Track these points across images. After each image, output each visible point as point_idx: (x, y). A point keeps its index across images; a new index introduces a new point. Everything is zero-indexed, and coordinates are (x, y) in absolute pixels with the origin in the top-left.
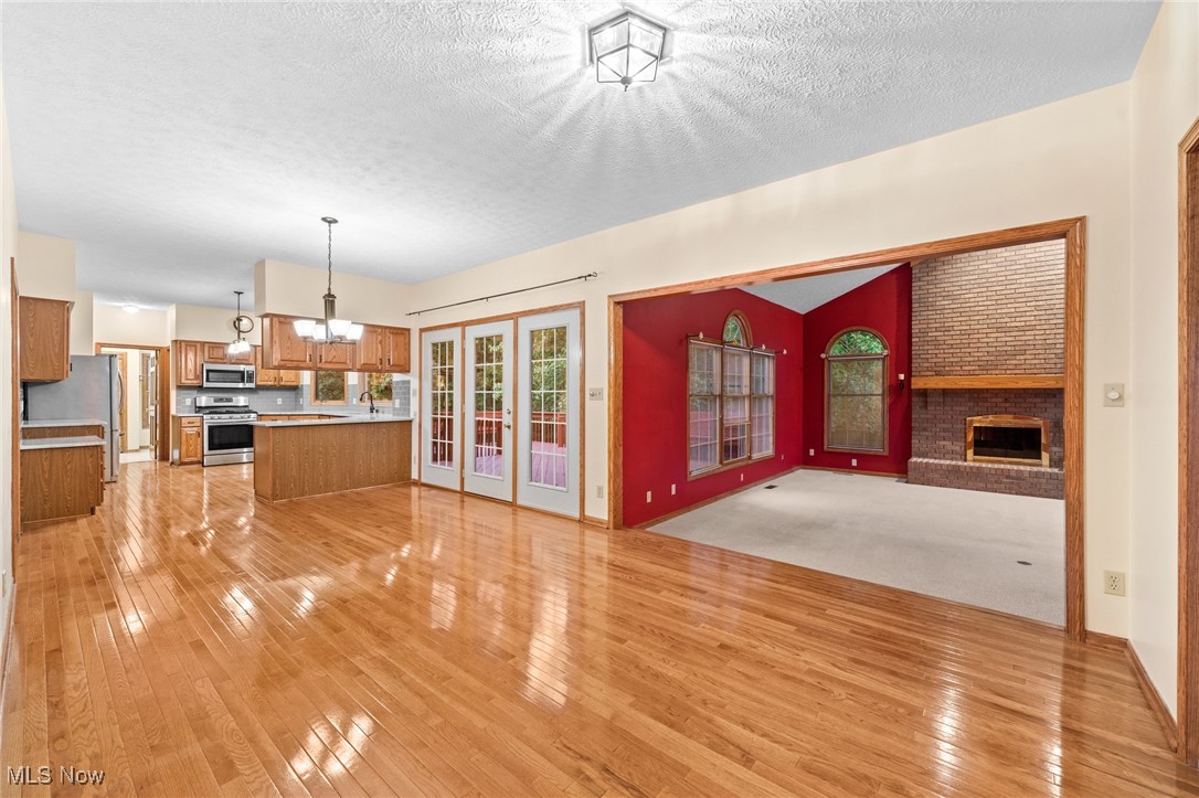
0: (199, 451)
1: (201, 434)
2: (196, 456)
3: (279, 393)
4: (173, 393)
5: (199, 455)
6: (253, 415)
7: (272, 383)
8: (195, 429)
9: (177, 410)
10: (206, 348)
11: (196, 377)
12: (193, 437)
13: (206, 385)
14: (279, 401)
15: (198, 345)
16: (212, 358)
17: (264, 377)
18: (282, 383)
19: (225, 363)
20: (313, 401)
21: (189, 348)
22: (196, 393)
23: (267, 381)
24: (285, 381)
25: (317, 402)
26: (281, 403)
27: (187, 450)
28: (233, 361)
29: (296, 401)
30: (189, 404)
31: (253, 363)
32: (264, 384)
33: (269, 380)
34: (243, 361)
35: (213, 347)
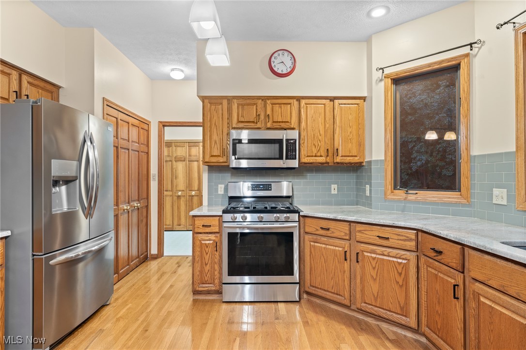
0: (218, 274)
2: (213, 283)
3: (332, 176)
4: (205, 176)
5: (217, 282)
6: (295, 217)
7: (321, 160)
8: (212, 237)
9: (210, 201)
11: (224, 153)
12: (209, 250)
13: (234, 163)
14: (334, 189)
15: (225, 102)
16: (242, 122)
17: (311, 150)
18: (338, 159)
19: (259, 128)
20: (389, 191)
21: (213, 107)
22: (232, 175)
23: (315, 156)
24: (342, 156)
25: (400, 193)
26: (336, 192)
27: (201, 272)
28: (269, 125)
29: (358, 190)
30: (222, 193)
31: (296, 126)
32: (311, 161)
33: (319, 154)
34: (283, 125)
35: (243, 105)
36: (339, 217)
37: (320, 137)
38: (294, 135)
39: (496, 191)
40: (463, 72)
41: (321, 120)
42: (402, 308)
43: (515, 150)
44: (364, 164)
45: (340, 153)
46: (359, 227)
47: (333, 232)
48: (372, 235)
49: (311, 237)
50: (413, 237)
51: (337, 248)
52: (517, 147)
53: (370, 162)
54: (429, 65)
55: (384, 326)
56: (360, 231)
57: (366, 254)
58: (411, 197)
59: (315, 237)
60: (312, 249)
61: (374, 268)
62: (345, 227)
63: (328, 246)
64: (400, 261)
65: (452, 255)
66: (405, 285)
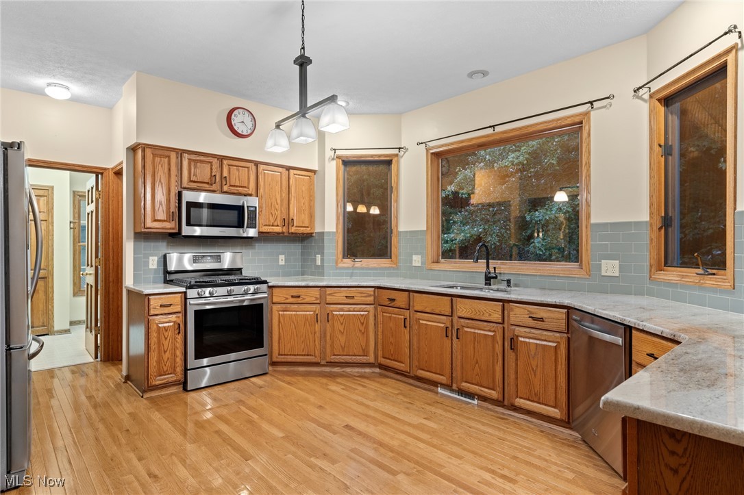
0: (179, 361)
1: (181, 328)
2: (174, 372)
3: (281, 246)
4: (129, 247)
5: (179, 369)
6: (264, 287)
7: (278, 229)
8: (173, 318)
9: (136, 278)
10: (185, 163)
11: (170, 217)
12: (169, 334)
13: (187, 230)
14: (282, 260)
15: (173, 155)
16: (194, 182)
17: (269, 219)
18: (293, 230)
19: (214, 191)
20: (340, 260)
21: (158, 159)
22: (168, 245)
23: (272, 226)
24: (296, 227)
25: (348, 262)
26: (284, 263)
27: (159, 362)
28: (225, 188)
29: (304, 260)
30: (155, 267)
31: (254, 193)
32: (269, 231)
33: (275, 224)
34: (240, 190)
35: (196, 161)
36: (311, 284)
37: (277, 206)
38: (253, 202)
39: (415, 257)
40: (393, 166)
41: (278, 188)
42: (363, 350)
43: (425, 229)
44: (314, 235)
45: (295, 224)
46: (329, 291)
47: (304, 299)
48: (340, 296)
49: (279, 306)
50: (372, 293)
51: (308, 313)
52: (427, 227)
53: (322, 234)
54: (372, 156)
55: (349, 370)
56: (329, 294)
57: (334, 313)
58: (358, 265)
59: (284, 306)
60: (281, 319)
61: (342, 324)
62: (316, 292)
63: (298, 313)
64: (362, 313)
65: (401, 299)
66: (365, 333)
